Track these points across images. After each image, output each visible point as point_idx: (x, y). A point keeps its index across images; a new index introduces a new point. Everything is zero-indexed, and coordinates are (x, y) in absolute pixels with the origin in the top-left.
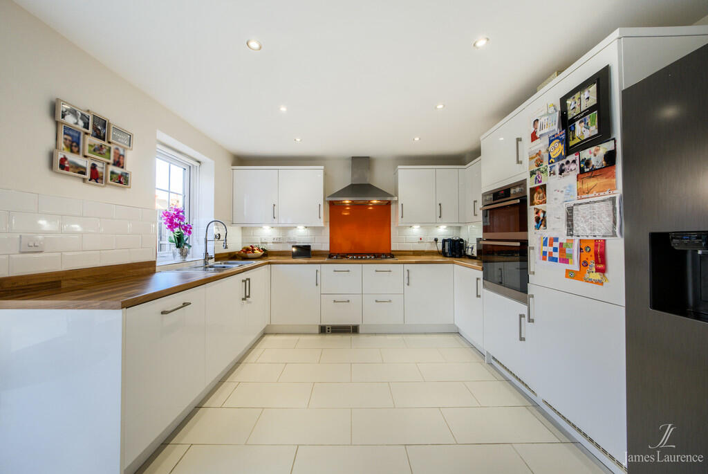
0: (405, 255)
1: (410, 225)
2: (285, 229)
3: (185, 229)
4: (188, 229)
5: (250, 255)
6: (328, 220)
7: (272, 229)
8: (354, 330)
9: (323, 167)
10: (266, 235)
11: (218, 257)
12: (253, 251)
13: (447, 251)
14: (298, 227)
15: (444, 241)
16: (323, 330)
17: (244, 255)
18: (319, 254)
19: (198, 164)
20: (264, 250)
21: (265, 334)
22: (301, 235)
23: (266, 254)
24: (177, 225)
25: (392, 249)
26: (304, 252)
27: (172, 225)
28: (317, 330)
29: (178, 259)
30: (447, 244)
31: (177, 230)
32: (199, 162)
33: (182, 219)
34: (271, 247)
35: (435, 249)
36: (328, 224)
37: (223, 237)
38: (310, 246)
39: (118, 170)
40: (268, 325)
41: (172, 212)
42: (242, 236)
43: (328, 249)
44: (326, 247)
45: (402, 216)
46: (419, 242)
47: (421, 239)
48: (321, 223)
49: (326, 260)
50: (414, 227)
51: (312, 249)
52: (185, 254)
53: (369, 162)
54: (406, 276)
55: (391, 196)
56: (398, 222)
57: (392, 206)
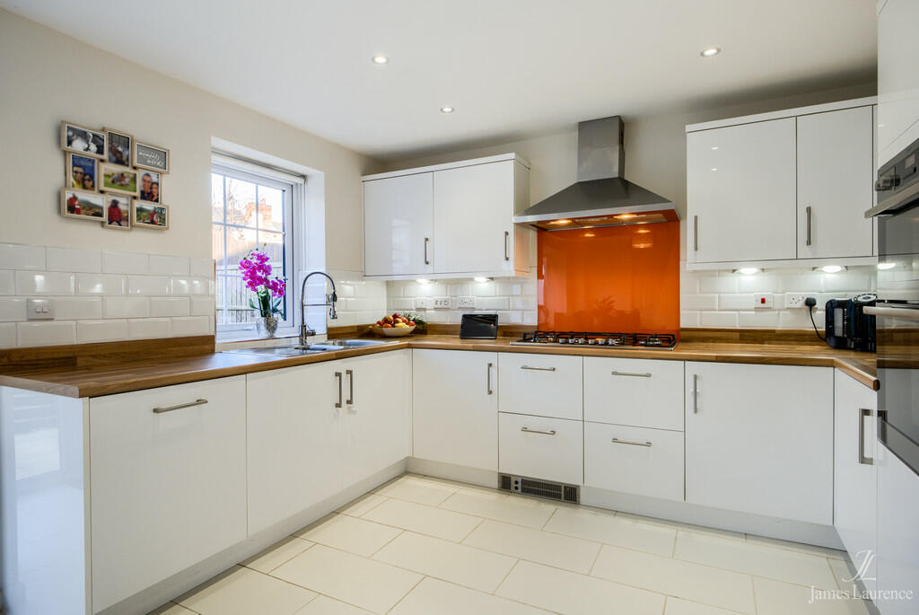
0: (715, 340)
1: (733, 266)
2: (455, 283)
3: (274, 286)
4: (278, 288)
5: (388, 330)
6: (536, 263)
8: (570, 495)
9: (512, 155)
11: (333, 334)
12: (395, 323)
13: (839, 332)
14: (477, 279)
15: (831, 306)
16: (506, 483)
18: (510, 332)
19: (300, 181)
20: (417, 322)
22: (483, 295)
24: (261, 281)
25: (683, 325)
26: (478, 327)
27: (254, 281)
28: (495, 483)
29: (264, 333)
30: (839, 313)
31: (261, 288)
32: (304, 177)
33: (267, 270)
35: (807, 327)
36: (535, 270)
38: (496, 316)
40: (408, 459)
41: (255, 261)
42: (388, 297)
43: (534, 323)
44: (531, 320)
45: (696, 249)
46: (757, 309)
47: (763, 301)
48: (509, 269)
49: (514, 343)
50: (743, 270)
51: (501, 322)
52: (271, 327)
53: (620, 129)
54: (690, 389)
55: (664, 200)
56: (690, 261)
57: (682, 223)
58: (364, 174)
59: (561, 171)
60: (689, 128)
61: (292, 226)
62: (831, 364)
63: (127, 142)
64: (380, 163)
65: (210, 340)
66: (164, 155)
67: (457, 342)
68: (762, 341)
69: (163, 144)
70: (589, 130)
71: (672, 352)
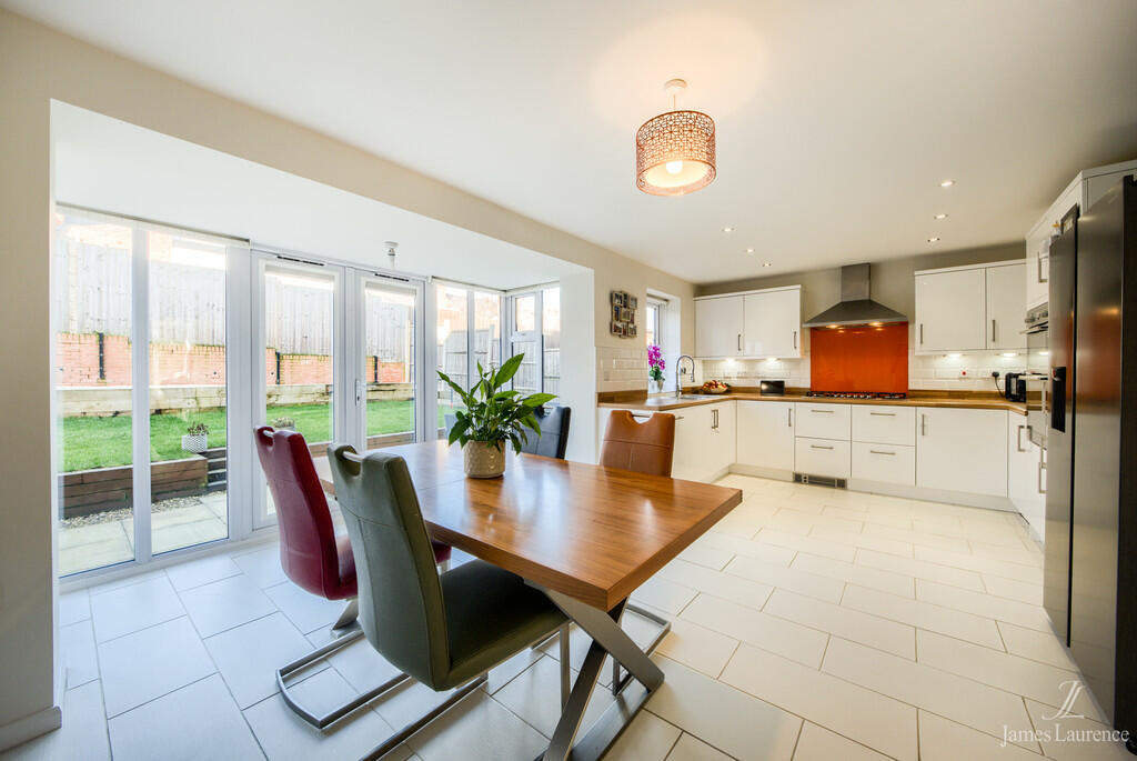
0: (934, 396)
1: (944, 353)
2: (752, 362)
3: (660, 364)
4: (662, 363)
5: (714, 390)
6: (809, 349)
7: (738, 363)
8: (841, 484)
9: (799, 286)
10: (730, 369)
11: (685, 391)
12: (716, 386)
13: (1014, 392)
14: (769, 359)
15: (1009, 377)
16: (798, 478)
17: (708, 389)
18: (794, 391)
19: (665, 303)
20: (727, 385)
21: (730, 473)
22: (773, 369)
23: (730, 390)
24: (654, 361)
25: (911, 387)
26: (777, 388)
27: (652, 362)
28: (791, 478)
29: (656, 390)
30: (1014, 381)
31: (655, 365)
32: (666, 300)
33: (658, 355)
34: (735, 383)
35: (994, 389)
36: (809, 354)
37: (689, 371)
38: (783, 382)
39: (631, 326)
40: (733, 465)
41: (651, 350)
43: (809, 386)
44: (806, 383)
45: (922, 342)
46: (961, 378)
47: (964, 373)
48: (797, 354)
49: (803, 398)
50: (951, 355)
51: (787, 385)
52: (660, 386)
53: (869, 270)
54: (919, 422)
55: (901, 315)
56: (916, 350)
57: (910, 327)
58: (695, 296)
59: (829, 296)
60: (916, 273)
61: (659, 333)
62: (1007, 408)
63: (626, 296)
64: (703, 290)
65: (646, 392)
66: (636, 300)
67: (760, 397)
68: (963, 398)
69: (636, 296)
70: (849, 272)
71: (909, 402)
